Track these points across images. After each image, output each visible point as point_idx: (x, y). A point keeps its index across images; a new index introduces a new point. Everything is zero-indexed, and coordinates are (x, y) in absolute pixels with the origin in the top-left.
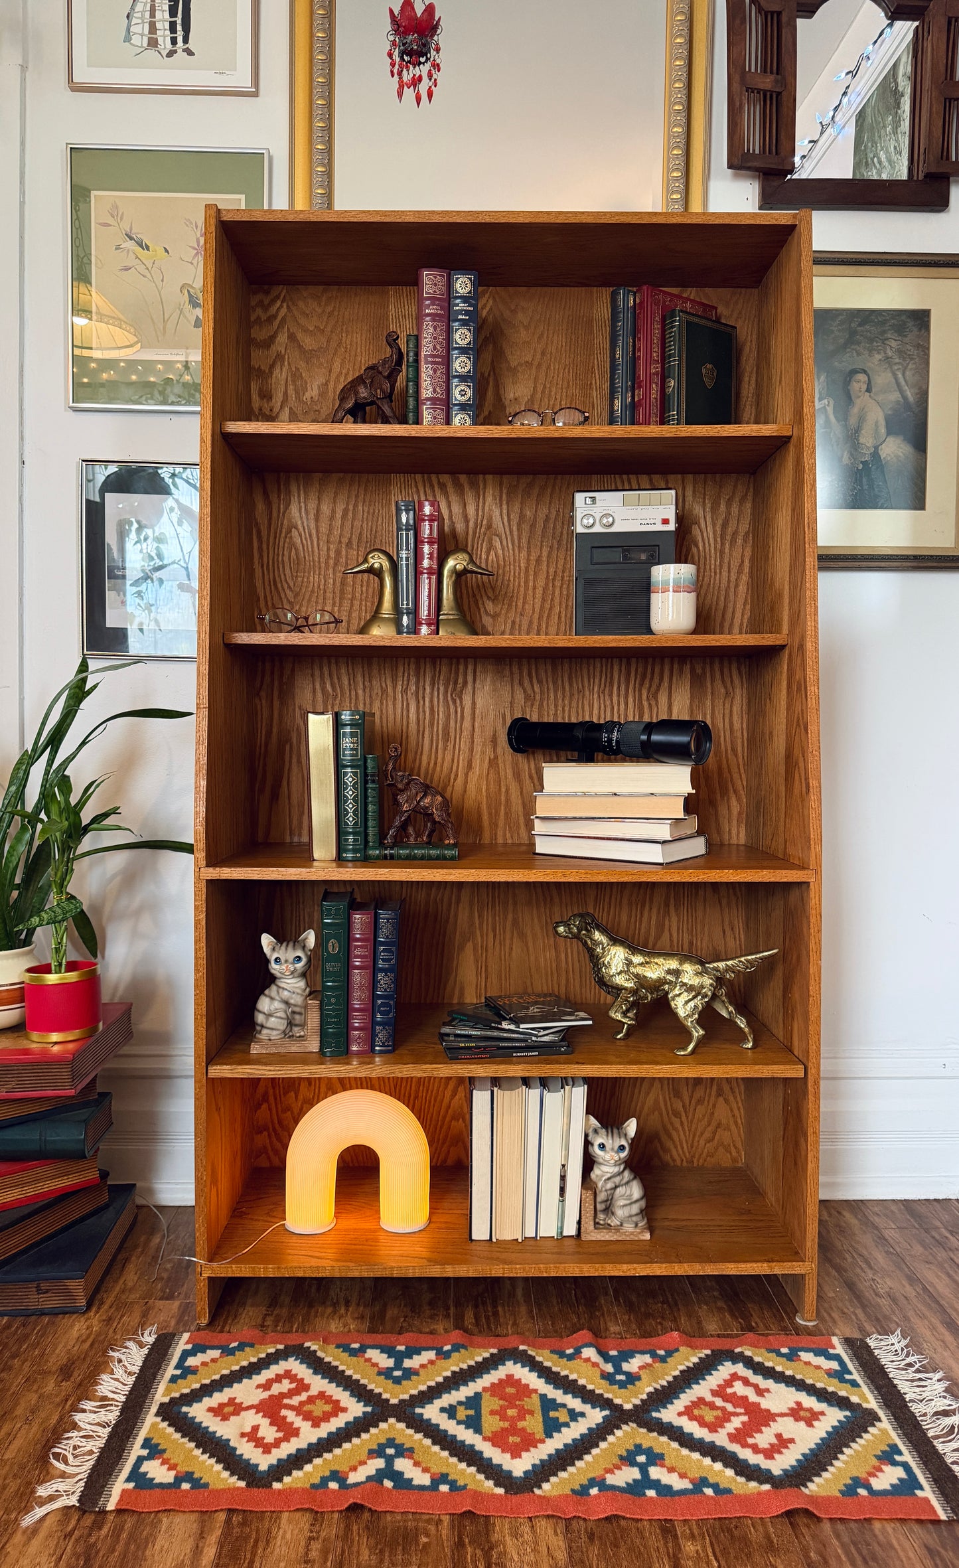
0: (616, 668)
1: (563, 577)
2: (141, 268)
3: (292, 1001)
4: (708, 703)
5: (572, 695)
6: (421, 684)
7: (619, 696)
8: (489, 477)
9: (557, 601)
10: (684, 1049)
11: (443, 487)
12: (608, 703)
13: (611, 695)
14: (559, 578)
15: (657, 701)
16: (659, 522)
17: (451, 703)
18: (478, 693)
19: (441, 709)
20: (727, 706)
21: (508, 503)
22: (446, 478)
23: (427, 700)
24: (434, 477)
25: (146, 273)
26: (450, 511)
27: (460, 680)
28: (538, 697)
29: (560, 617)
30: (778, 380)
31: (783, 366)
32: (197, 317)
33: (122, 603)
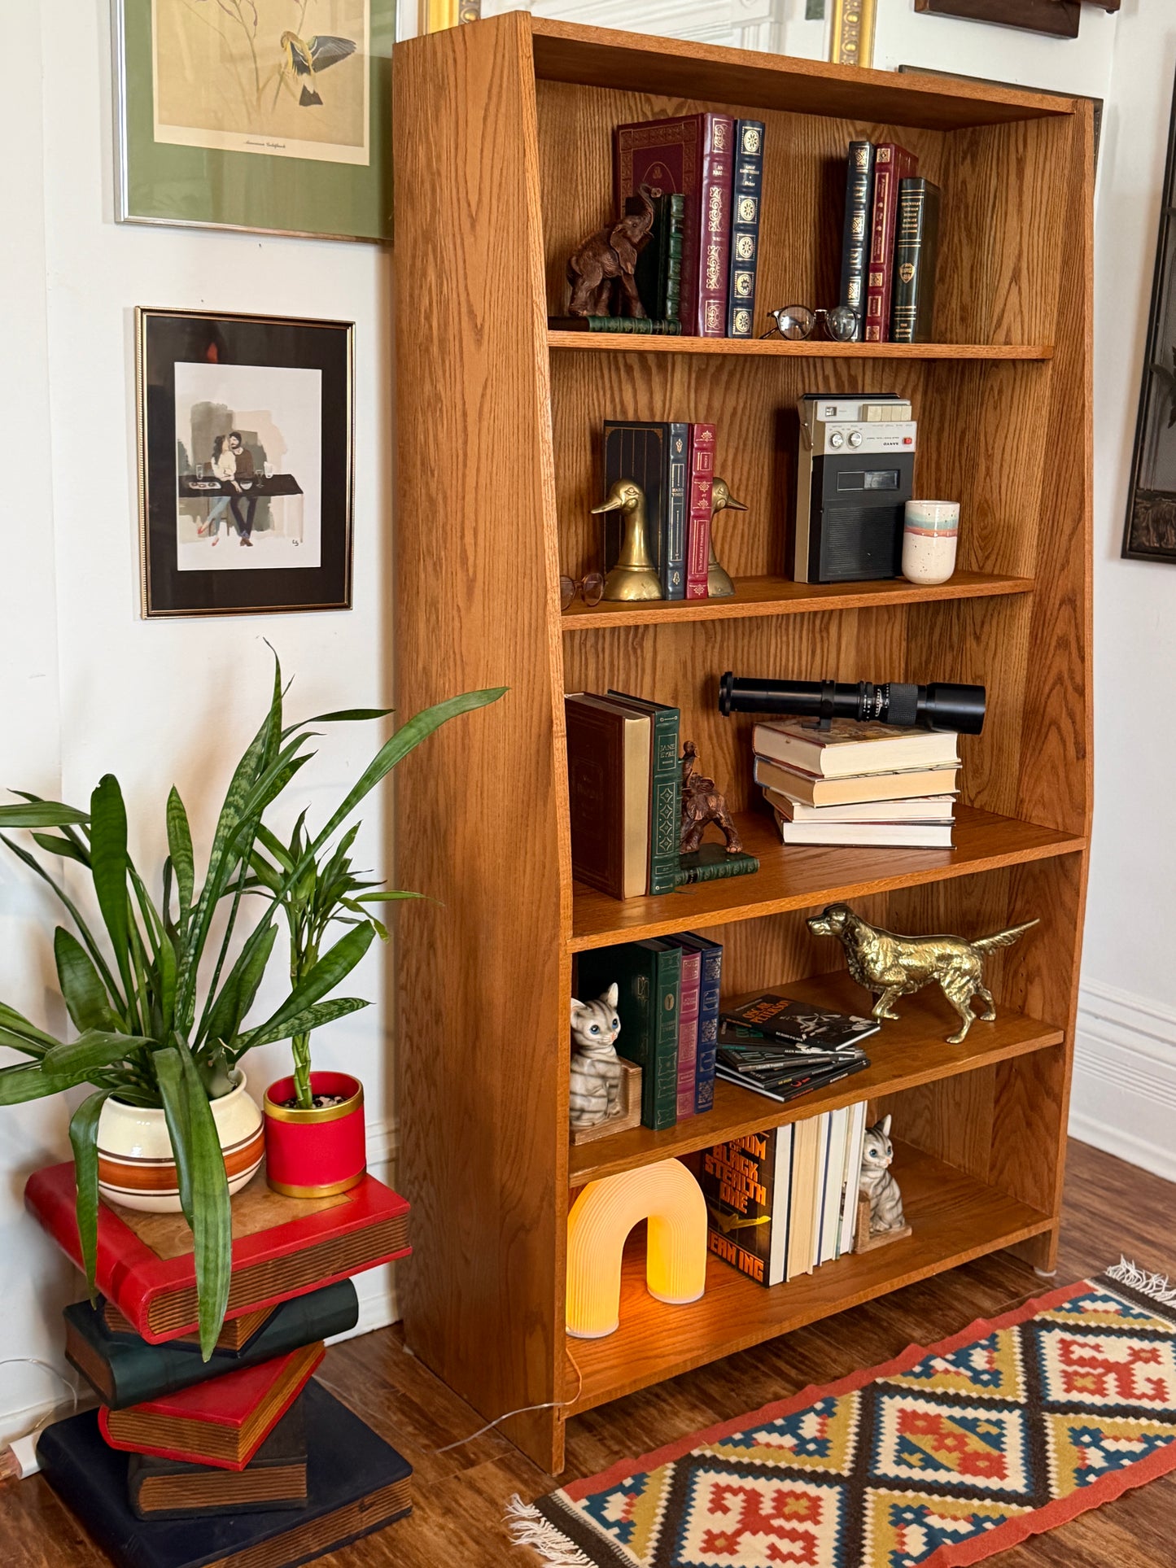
1: (747, 486)
3: (610, 1074)
4: (873, 632)
5: (751, 632)
7: (794, 629)
10: (956, 1035)
12: (784, 639)
13: (787, 630)
14: (743, 488)
15: (828, 633)
16: (900, 441)
17: (631, 652)
18: (659, 638)
19: (621, 662)
20: (889, 633)
21: (696, 392)
26: (636, 402)
28: (719, 638)
29: (743, 537)
30: (1007, 274)
31: (1024, 265)
32: (305, 88)
33: (200, 532)
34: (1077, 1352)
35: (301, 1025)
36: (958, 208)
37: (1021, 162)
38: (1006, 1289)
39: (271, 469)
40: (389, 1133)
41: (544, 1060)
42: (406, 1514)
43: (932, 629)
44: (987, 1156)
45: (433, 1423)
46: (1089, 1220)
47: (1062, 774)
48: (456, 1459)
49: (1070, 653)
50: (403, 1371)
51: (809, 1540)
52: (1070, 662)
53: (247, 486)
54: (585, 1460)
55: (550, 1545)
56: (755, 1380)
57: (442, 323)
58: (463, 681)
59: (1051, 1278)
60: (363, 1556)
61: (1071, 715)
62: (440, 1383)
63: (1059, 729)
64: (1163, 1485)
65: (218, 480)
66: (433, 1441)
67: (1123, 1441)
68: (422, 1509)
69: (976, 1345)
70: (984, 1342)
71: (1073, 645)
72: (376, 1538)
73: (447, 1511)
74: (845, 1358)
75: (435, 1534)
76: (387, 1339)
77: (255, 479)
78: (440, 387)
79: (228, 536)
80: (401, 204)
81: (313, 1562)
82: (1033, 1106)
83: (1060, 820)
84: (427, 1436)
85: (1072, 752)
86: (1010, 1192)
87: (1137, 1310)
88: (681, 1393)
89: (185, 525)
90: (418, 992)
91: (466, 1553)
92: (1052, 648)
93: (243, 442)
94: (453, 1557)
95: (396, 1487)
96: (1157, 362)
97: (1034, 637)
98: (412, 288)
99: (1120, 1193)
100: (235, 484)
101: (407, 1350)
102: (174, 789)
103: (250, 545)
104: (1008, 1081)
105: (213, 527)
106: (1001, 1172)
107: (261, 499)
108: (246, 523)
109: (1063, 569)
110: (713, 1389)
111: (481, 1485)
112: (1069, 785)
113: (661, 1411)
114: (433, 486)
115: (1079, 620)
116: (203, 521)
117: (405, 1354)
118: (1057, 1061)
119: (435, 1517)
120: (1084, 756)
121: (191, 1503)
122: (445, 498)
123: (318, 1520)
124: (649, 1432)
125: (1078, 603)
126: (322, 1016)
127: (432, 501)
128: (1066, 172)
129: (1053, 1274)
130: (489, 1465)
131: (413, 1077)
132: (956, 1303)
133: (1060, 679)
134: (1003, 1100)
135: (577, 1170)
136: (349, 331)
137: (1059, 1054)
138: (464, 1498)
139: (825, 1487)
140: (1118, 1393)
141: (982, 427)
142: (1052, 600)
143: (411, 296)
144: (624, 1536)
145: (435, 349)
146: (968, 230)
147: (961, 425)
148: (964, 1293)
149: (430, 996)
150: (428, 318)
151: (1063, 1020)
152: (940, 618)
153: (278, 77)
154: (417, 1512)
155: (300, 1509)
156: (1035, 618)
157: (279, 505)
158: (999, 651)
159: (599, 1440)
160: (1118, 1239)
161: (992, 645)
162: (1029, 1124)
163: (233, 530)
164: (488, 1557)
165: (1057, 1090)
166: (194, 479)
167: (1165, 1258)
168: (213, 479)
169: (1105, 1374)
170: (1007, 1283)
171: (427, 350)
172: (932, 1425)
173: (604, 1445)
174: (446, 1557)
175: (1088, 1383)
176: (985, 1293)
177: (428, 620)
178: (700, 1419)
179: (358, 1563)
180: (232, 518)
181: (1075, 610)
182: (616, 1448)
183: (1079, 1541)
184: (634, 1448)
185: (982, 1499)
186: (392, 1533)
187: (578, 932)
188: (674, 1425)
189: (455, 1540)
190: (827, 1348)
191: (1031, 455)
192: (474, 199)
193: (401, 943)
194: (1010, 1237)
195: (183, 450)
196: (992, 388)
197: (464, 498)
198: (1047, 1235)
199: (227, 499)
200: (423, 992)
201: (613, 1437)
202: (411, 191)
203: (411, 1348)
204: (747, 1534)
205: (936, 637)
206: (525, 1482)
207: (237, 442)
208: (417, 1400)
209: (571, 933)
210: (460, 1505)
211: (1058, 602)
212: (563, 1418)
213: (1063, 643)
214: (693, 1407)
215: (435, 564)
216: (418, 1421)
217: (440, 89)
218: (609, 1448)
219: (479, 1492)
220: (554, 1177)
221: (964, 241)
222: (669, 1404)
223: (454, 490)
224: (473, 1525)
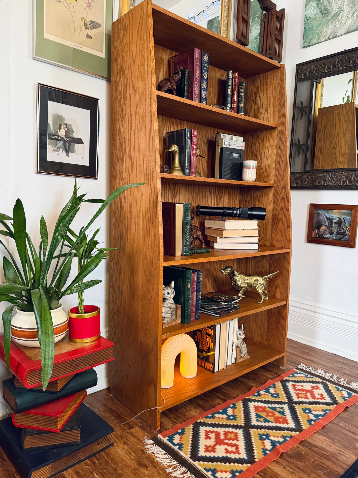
0: (213, 190)
2: (66, 4)
3: (172, 307)
5: (203, 198)
6: (166, 192)
8: (185, 122)
9: (200, 166)
10: (260, 301)
11: (173, 122)
12: (211, 201)
16: (241, 146)
18: (180, 196)
22: (174, 120)
23: (167, 197)
24: (170, 118)
25: (67, 6)
27: (176, 191)
28: (195, 198)
30: (264, 110)
31: (269, 106)
32: (87, 33)
33: (54, 150)
34: (298, 388)
35: (81, 288)
36: (250, 96)
37: (267, 82)
38: (274, 372)
39: (75, 136)
40: (106, 332)
41: (155, 299)
42: (112, 445)
43: (246, 201)
44: (265, 337)
45: (119, 416)
46: (289, 355)
47: (283, 232)
48: (127, 426)
49: (285, 201)
50: (110, 401)
51: (237, 446)
52: (285, 204)
53: (68, 140)
54: (166, 425)
55: (158, 452)
56: (212, 399)
57: (124, 93)
58: (130, 193)
59: (284, 370)
60: (98, 459)
61: (286, 217)
62: (121, 404)
63: (282, 221)
64: (332, 423)
65: (60, 136)
66: (120, 421)
67: (317, 411)
68: (117, 443)
69: (270, 387)
70: (272, 386)
71: (286, 199)
72: (103, 453)
73: (125, 443)
74: (236, 392)
75: (121, 451)
76: (105, 392)
77: (70, 138)
78: (124, 110)
79: (62, 153)
80: (113, 65)
81: (82, 463)
82: (278, 322)
83: (283, 245)
84: (118, 420)
85: (286, 226)
86: (272, 346)
87: (309, 376)
88: (192, 404)
89: (50, 148)
90: (116, 287)
91: (132, 457)
92: (280, 200)
93: (67, 127)
94: (127, 458)
95: (109, 436)
96: (294, 142)
97: (275, 198)
98: (116, 87)
99: (295, 348)
100: (65, 138)
101: (111, 395)
102: (43, 216)
103: (68, 156)
104: (271, 316)
105: (58, 150)
106: (269, 341)
107: (72, 144)
108: (68, 150)
109: (282, 179)
110: (201, 403)
111: (135, 434)
112: (286, 235)
113: (186, 409)
114: (122, 139)
115: (287, 192)
116: (55, 147)
117: (111, 396)
118: (285, 309)
119: (121, 445)
120: (290, 227)
121: (42, 445)
122: (125, 142)
123: (84, 448)
124: (184, 416)
125: (287, 188)
126: (87, 286)
127: (121, 144)
128: (279, 82)
129: (285, 368)
130: (137, 428)
131: (114, 313)
132: (262, 376)
133: (282, 208)
134: (269, 322)
135: (164, 334)
136: (98, 101)
137: (285, 307)
138: (130, 439)
139: (238, 429)
140: (312, 398)
141: (259, 148)
142: (279, 188)
143: (116, 89)
144: (180, 448)
145: (122, 100)
146: (253, 101)
147: (253, 148)
148: (263, 374)
149: (119, 288)
150: (120, 93)
151: (286, 298)
152: (248, 197)
153: (80, 29)
154: (115, 444)
155: (78, 445)
156: (274, 194)
157: (77, 146)
158: (265, 203)
159: (170, 419)
160: (298, 359)
161: (263, 202)
162: (277, 327)
163: (64, 151)
164: (138, 458)
165: (285, 317)
166: (53, 135)
167: (311, 363)
168: (58, 136)
169: (307, 393)
170: (273, 371)
171: (120, 101)
172: (264, 409)
173: (171, 420)
174: (125, 459)
175: (303, 395)
176: (268, 373)
177: (120, 178)
178: (198, 411)
179: (97, 462)
180: (63, 147)
181: (286, 190)
182: (175, 421)
183: (315, 442)
184: (180, 421)
185: (284, 431)
186: (108, 451)
187: (165, 260)
188: (191, 413)
189: (128, 452)
190: (230, 390)
191: (272, 152)
192: (134, 55)
193: (111, 274)
194: (275, 357)
195: (50, 126)
196: (261, 138)
197: (131, 140)
198: (283, 357)
199: (62, 142)
200: (117, 287)
201: (173, 418)
202: (116, 60)
203: (112, 394)
204: (218, 446)
205: (247, 202)
206: (148, 433)
207: (66, 126)
208: (114, 409)
209: (163, 260)
210: (129, 441)
211: (281, 189)
212: (160, 412)
213: (283, 199)
214: (196, 408)
215: (122, 162)
216: (115, 416)
217: (125, 29)
218: (172, 421)
219: (135, 436)
220: (158, 336)
221: (252, 103)
222: (189, 407)
223: (128, 138)
224: (134, 448)
